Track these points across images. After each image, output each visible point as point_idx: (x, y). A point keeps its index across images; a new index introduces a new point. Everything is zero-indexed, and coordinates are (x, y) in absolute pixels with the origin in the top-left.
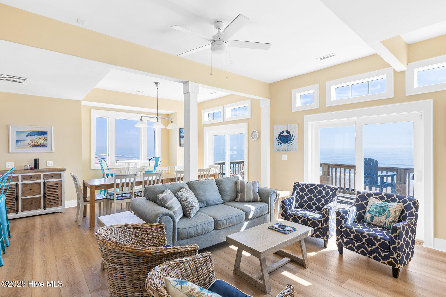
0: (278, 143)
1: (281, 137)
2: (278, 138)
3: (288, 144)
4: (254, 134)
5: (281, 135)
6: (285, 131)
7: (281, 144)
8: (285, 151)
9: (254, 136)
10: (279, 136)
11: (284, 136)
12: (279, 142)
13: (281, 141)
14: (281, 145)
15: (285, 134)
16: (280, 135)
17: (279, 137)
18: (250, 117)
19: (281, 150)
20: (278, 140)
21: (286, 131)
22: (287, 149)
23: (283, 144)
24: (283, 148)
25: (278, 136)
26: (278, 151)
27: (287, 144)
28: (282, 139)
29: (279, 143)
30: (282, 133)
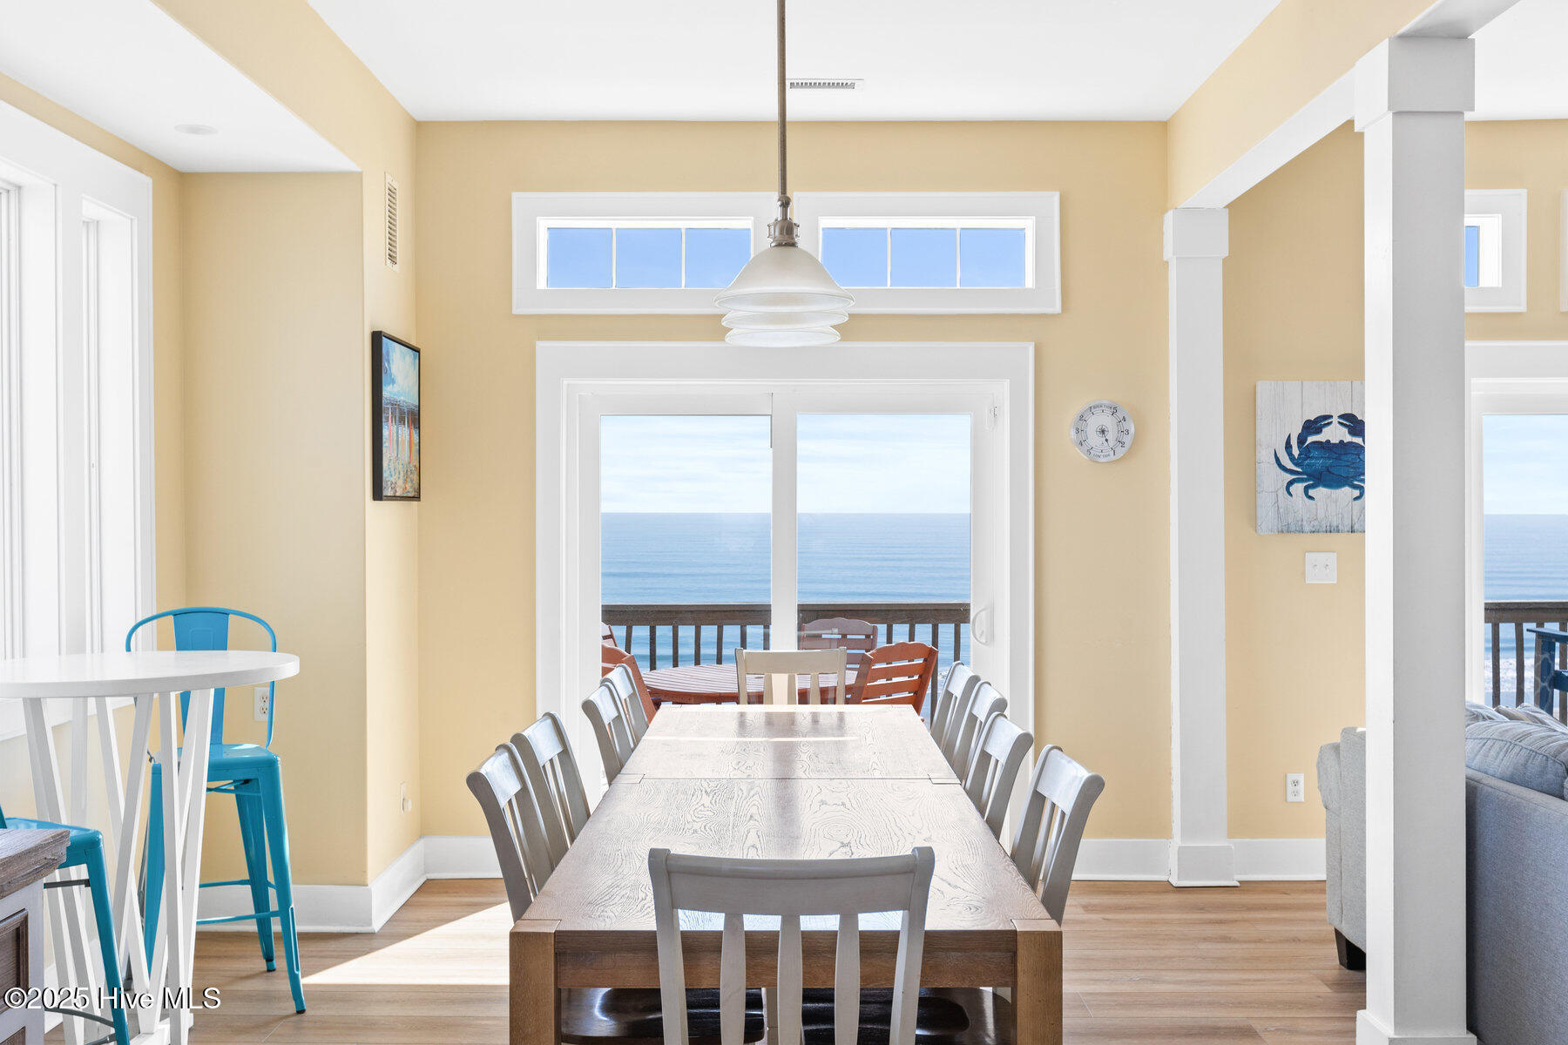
0: (1291, 483)
1: (1306, 451)
2: (1290, 454)
3: (1357, 493)
4: (1095, 422)
5: (1311, 439)
6: (1335, 420)
7: (1311, 492)
8: (1330, 530)
9: (1095, 440)
10: (1294, 443)
11: (1326, 446)
12: (1291, 477)
13: (1311, 476)
14: (1311, 498)
15: (1335, 433)
16: (1301, 440)
17: (1296, 452)
18: (1057, 308)
19: (1307, 528)
20: (1290, 465)
21: (1340, 417)
22: (1347, 522)
23: (1320, 492)
24: (1321, 514)
25: (1288, 446)
26: (1286, 530)
27: (1347, 489)
28: (1319, 463)
29: (1298, 488)
30: (1313, 426)
